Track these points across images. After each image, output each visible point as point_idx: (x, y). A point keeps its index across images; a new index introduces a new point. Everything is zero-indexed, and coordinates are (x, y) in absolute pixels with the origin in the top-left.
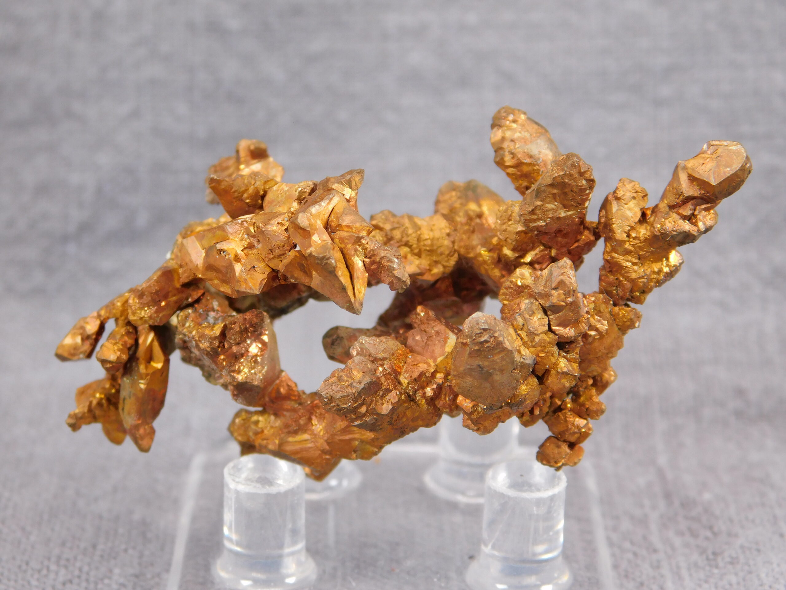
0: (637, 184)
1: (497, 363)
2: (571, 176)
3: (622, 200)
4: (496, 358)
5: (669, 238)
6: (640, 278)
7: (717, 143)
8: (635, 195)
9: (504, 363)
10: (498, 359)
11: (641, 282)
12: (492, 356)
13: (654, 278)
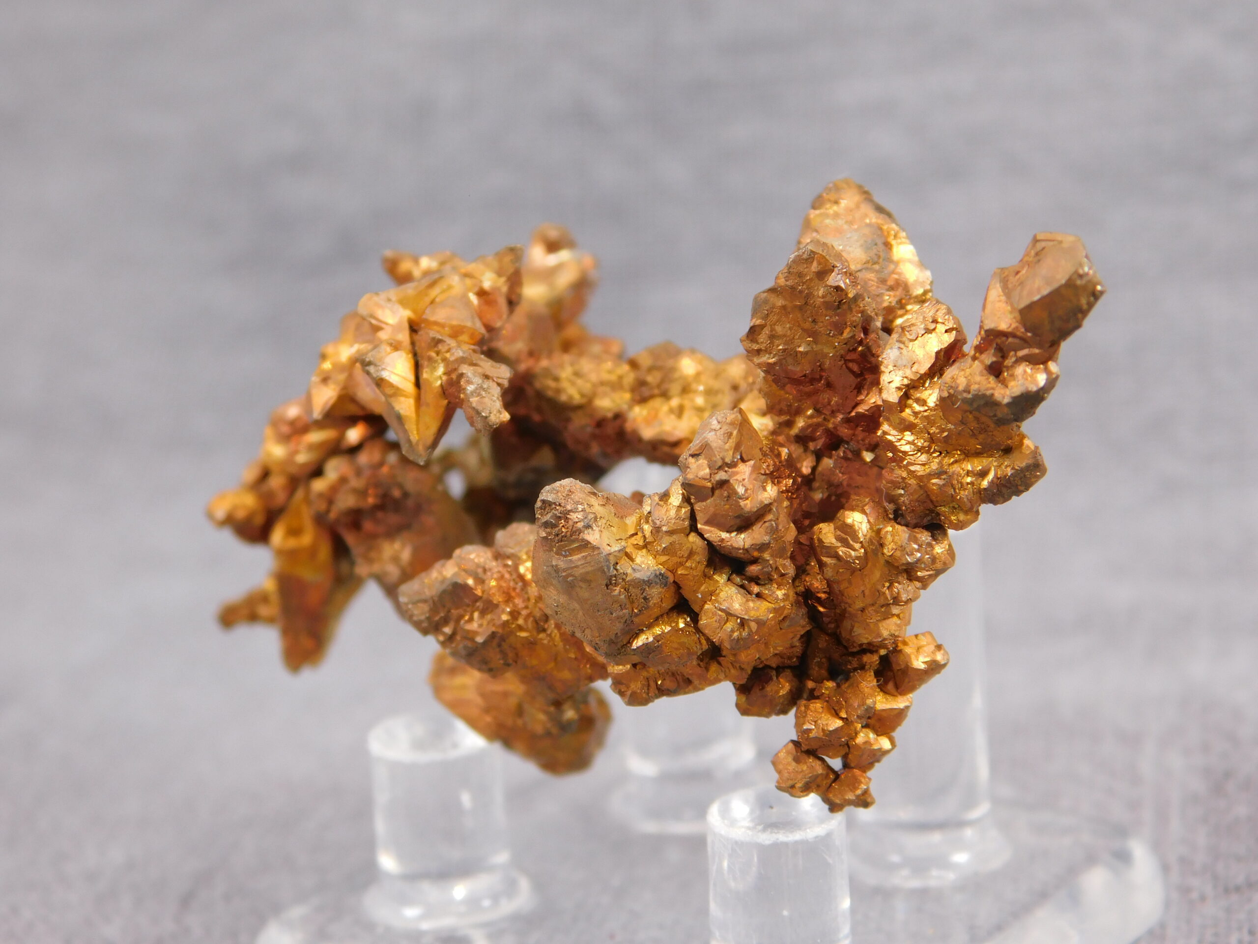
0: (943, 308)
1: (577, 567)
2: (799, 277)
3: (907, 333)
4: (575, 557)
5: (959, 403)
6: (930, 476)
7: (1049, 236)
8: (932, 326)
9: (590, 569)
10: (579, 559)
11: (933, 484)
12: (568, 553)
13: (968, 484)
